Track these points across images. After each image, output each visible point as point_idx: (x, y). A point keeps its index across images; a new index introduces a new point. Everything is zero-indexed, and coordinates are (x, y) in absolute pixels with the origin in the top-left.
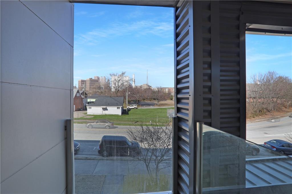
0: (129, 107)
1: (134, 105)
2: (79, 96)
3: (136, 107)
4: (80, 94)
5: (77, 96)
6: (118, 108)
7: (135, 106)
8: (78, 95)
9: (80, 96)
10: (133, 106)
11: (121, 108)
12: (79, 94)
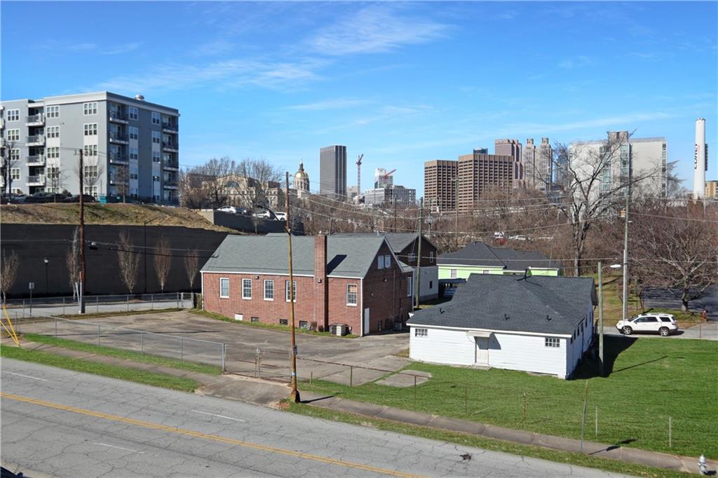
0: (632, 324)
1: (658, 317)
2: (388, 266)
3: (670, 325)
4: (392, 258)
5: (380, 267)
6: (550, 342)
7: (666, 320)
8: (385, 263)
9: (395, 266)
10: (654, 320)
11: (563, 343)
12: (388, 259)
